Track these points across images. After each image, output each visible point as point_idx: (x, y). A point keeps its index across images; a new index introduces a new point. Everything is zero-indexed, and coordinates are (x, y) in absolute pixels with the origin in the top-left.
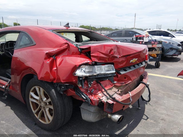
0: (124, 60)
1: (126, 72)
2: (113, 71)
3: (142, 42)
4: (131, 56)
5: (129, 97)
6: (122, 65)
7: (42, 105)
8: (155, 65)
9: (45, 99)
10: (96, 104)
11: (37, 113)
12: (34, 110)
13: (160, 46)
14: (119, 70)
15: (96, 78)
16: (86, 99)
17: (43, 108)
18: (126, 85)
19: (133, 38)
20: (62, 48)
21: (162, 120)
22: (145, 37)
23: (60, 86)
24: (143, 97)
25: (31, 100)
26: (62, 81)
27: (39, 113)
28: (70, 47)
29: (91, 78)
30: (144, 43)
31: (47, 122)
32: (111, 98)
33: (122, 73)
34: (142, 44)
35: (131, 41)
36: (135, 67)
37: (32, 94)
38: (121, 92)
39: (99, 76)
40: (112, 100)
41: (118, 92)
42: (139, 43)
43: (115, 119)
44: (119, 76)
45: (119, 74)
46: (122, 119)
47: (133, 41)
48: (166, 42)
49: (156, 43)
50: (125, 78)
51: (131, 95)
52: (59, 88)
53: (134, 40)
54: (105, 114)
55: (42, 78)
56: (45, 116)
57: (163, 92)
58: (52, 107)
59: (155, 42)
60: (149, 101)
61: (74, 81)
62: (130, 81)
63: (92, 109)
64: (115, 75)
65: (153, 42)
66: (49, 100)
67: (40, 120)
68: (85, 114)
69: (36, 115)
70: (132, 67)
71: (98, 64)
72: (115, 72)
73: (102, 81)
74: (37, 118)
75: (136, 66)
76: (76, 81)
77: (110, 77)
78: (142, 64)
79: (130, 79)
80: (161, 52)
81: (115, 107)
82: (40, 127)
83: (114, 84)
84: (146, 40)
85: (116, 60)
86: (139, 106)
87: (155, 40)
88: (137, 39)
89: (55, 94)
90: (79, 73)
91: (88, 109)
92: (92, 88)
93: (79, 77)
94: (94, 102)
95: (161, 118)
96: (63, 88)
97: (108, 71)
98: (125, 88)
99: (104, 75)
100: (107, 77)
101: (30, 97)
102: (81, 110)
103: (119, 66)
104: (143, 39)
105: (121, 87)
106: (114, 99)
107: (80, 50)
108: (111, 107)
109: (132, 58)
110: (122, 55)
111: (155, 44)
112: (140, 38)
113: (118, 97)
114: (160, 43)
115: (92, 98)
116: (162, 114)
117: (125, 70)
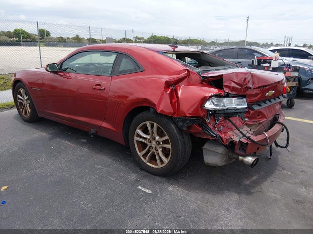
0: (259, 92)
1: (261, 107)
2: (244, 105)
3: (269, 68)
4: (267, 87)
5: (265, 137)
6: (256, 98)
7: (153, 146)
8: (286, 104)
9: (157, 138)
10: (227, 143)
11: (145, 156)
12: (140, 152)
13: (296, 74)
14: (252, 105)
15: (224, 113)
16: (216, 136)
17: (153, 148)
18: (260, 123)
19: (253, 61)
20: (181, 75)
21: (302, 171)
22: (274, 59)
23: (183, 121)
24: (277, 142)
25: (136, 139)
26: (188, 115)
27: (149, 155)
28: (191, 73)
29: (220, 112)
30: (271, 69)
31: (160, 166)
32: (244, 137)
33: (256, 108)
34: (268, 70)
35: (249, 65)
36: (271, 102)
37: (139, 131)
38: (253, 132)
39: (229, 111)
40: (246, 140)
41: (250, 132)
42: (263, 68)
43: (248, 162)
44: (252, 112)
45: (252, 110)
46: (257, 162)
47: (253, 66)
48: (304, 68)
49: (290, 70)
50: (258, 115)
51: (266, 135)
52: (180, 124)
53: (254, 64)
54: (235, 156)
55: (162, 110)
56: (157, 158)
57: (300, 140)
58: (169, 146)
59: (288, 68)
60: (287, 146)
61: (202, 114)
62: (265, 120)
63: (221, 150)
64: (247, 110)
65: (285, 69)
66: (166, 137)
67: (148, 164)
68: (210, 156)
69: (142, 158)
70: (267, 102)
71: (230, 95)
72: (247, 106)
73: (231, 117)
74: (144, 161)
75: (272, 100)
76: (204, 116)
77: (241, 112)
78: (279, 99)
79: (264, 117)
80: (297, 84)
81: (249, 148)
82: (148, 172)
83: (245, 121)
84: (275, 64)
85: (249, 92)
86: (271, 155)
87: (289, 65)
88: (259, 62)
89: (175, 131)
90: (208, 105)
91: (214, 150)
92: (220, 125)
93: (208, 110)
94: (224, 141)
95: (300, 170)
96: (188, 123)
97: (238, 105)
98: (257, 128)
99: (234, 110)
100: (237, 113)
101: (135, 135)
102: (204, 151)
103: (253, 99)
104: (270, 63)
105: (254, 127)
106: (248, 138)
107: (202, 79)
108: (244, 148)
109: (268, 90)
110: (257, 86)
111: (288, 71)
112: (265, 62)
113: (253, 137)
114: (296, 69)
115: (223, 136)
116: (302, 165)
117: (260, 105)
